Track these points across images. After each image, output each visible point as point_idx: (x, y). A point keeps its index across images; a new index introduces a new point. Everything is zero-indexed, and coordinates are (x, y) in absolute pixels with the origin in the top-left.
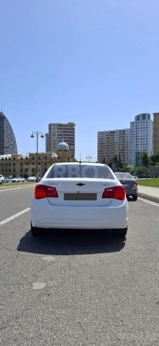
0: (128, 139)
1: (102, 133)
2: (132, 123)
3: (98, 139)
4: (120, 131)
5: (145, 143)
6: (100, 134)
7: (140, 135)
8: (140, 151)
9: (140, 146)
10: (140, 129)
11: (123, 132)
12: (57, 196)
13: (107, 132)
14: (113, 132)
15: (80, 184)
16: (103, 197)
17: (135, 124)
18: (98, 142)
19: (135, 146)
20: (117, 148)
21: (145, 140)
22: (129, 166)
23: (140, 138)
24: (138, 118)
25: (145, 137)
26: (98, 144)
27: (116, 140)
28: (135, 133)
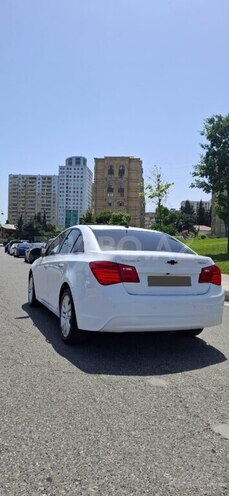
0: (55, 190)
1: (15, 177)
2: (61, 168)
3: (10, 186)
4: (44, 178)
5: (79, 198)
6: (13, 178)
7: (72, 186)
8: (72, 209)
9: (72, 202)
10: (73, 178)
11: (48, 179)
12: (138, 281)
13: (23, 177)
14: (33, 178)
15: (172, 262)
16: (200, 282)
17: (66, 170)
18: (10, 190)
19: (65, 201)
20: (38, 201)
21: (79, 194)
22: (57, 229)
23: (72, 190)
24: (69, 161)
25: (80, 191)
26: (10, 193)
27: (38, 190)
28: (65, 182)
